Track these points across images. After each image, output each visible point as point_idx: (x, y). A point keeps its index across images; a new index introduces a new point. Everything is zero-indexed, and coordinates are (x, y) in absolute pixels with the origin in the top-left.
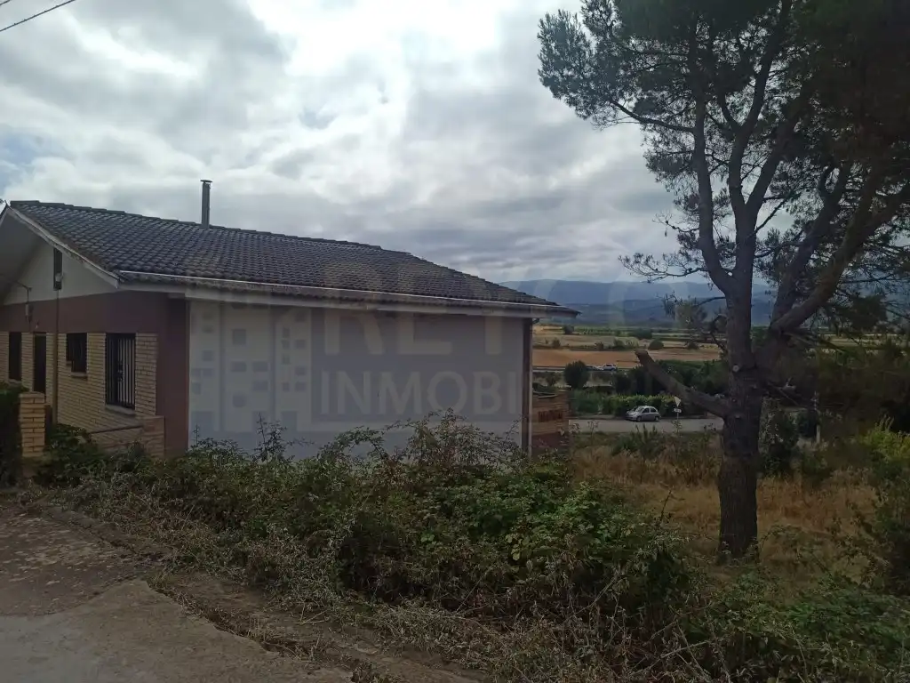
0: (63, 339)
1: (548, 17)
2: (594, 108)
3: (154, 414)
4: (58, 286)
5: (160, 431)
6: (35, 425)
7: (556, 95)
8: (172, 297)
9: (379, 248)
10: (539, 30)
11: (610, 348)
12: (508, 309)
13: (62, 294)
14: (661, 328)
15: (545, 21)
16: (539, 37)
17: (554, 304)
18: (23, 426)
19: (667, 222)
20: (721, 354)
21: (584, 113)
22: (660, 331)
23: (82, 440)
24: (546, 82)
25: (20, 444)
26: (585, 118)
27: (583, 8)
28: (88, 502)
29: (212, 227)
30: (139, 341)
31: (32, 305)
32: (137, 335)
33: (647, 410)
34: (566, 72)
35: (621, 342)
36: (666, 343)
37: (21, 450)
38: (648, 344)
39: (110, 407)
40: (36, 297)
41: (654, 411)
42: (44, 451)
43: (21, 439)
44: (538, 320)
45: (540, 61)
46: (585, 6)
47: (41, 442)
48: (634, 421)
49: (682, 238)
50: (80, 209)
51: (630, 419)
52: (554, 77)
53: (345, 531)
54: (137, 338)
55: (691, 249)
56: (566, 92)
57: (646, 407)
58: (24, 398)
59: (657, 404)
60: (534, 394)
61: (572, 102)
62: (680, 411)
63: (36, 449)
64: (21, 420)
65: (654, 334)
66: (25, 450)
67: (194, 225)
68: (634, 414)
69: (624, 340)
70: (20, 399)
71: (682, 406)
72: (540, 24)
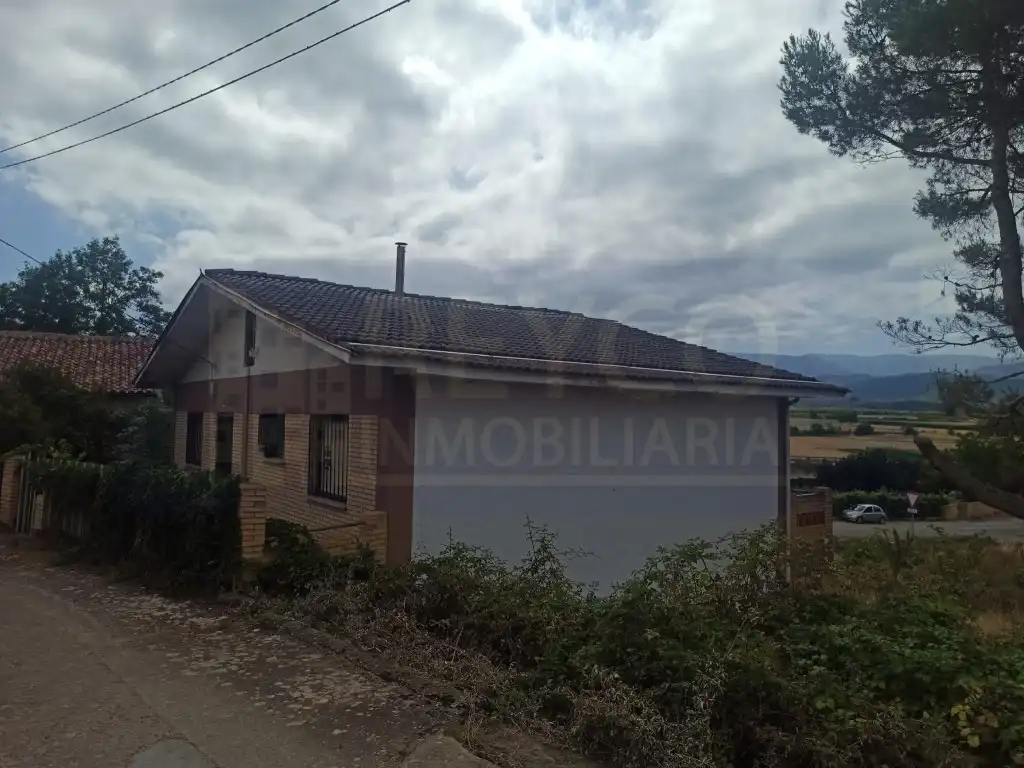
0: (255, 420)
1: (792, 39)
2: (849, 144)
3: (373, 508)
4: (250, 362)
5: (382, 530)
6: (255, 521)
7: (802, 131)
8: (396, 373)
9: (581, 315)
10: (782, 55)
11: (806, 433)
12: (768, 386)
13: (257, 370)
14: (866, 410)
15: (789, 44)
16: (782, 62)
17: (814, 380)
18: (243, 521)
19: (946, 278)
20: (957, 441)
21: (837, 149)
22: (865, 413)
23: (301, 538)
24: (792, 115)
25: (240, 544)
26: (841, 154)
27: (846, 23)
28: (328, 616)
29: (406, 295)
30: (352, 423)
31: (217, 383)
32: (350, 416)
33: (869, 509)
34: (817, 102)
35: (820, 426)
36: (877, 428)
37: (239, 550)
38: (853, 429)
39: (314, 498)
40: (224, 374)
41: (878, 510)
42: (264, 551)
43: (241, 537)
44: (797, 400)
45: (781, 92)
46: (849, 20)
47: (261, 540)
48: (853, 522)
49: (961, 298)
50: (274, 277)
51: (847, 520)
52: (801, 109)
53: (715, 687)
54: (350, 421)
55: (971, 311)
56: (816, 125)
57: (867, 506)
58: (245, 490)
59: (881, 501)
60: (792, 492)
61: (824, 136)
62: (915, 511)
63: (257, 549)
64: (241, 515)
65: (859, 416)
66: (245, 550)
67: (387, 292)
68: (853, 514)
69: (825, 424)
70: (240, 490)
71: (918, 505)
72: (783, 47)
